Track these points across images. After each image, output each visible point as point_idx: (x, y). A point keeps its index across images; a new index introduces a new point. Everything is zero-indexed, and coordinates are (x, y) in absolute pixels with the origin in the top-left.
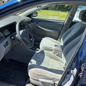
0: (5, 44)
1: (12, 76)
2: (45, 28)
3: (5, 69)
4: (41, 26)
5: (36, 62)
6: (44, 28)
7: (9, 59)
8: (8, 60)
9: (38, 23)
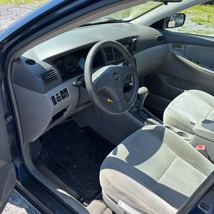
0: (57, 95)
1: (75, 166)
2: (198, 63)
3: (68, 148)
4: (185, 56)
5: (128, 153)
6: (194, 62)
7: (85, 126)
8: (83, 128)
9: (180, 46)
